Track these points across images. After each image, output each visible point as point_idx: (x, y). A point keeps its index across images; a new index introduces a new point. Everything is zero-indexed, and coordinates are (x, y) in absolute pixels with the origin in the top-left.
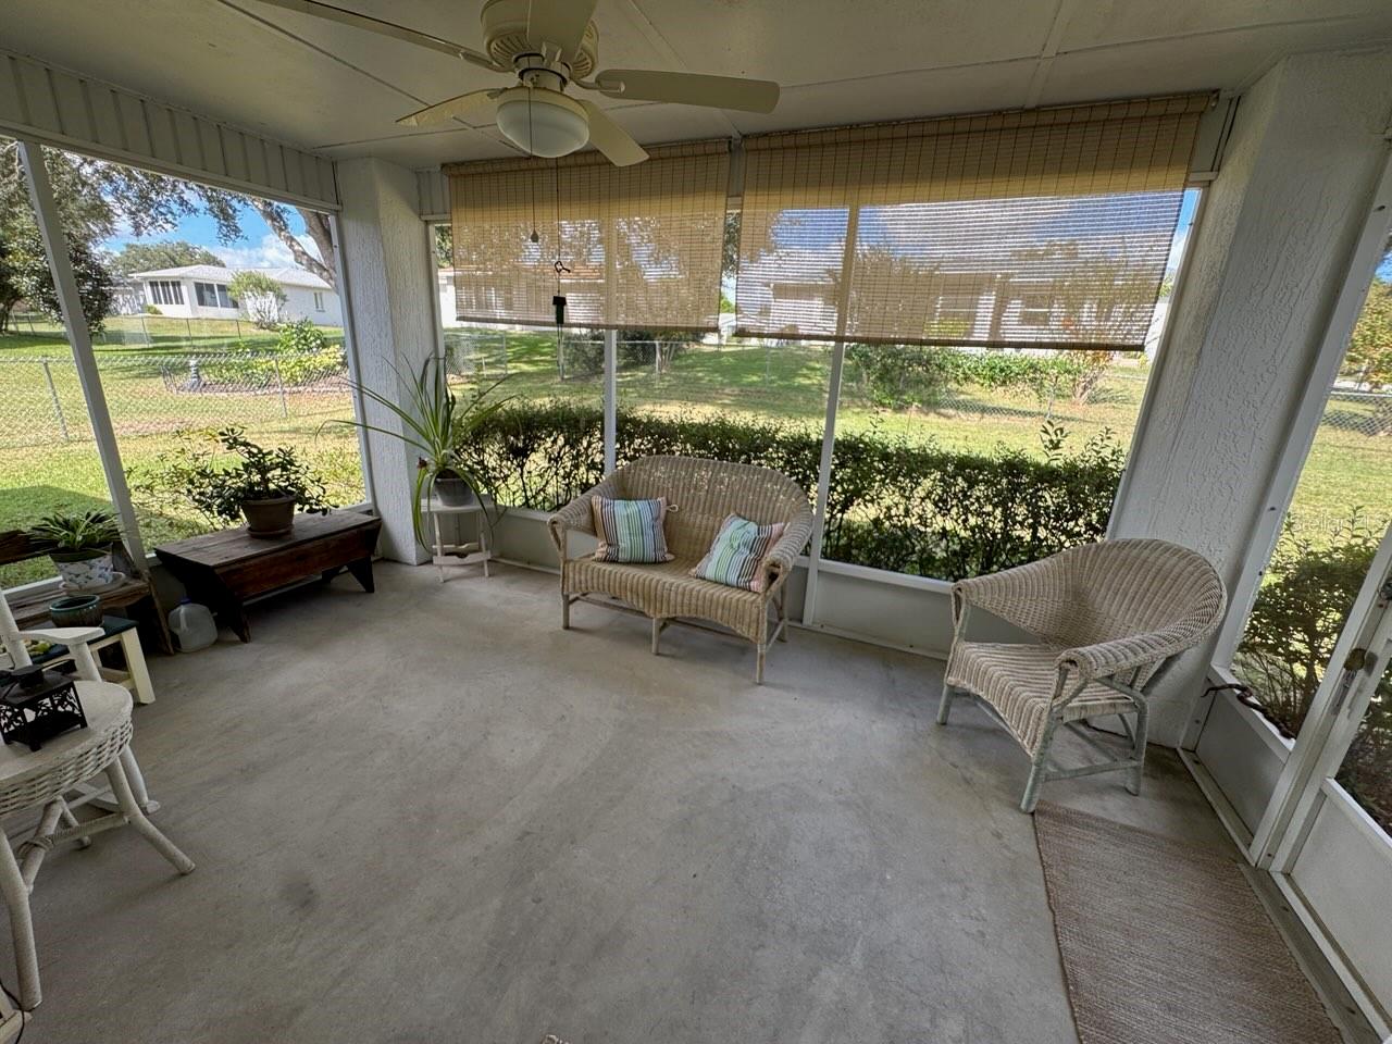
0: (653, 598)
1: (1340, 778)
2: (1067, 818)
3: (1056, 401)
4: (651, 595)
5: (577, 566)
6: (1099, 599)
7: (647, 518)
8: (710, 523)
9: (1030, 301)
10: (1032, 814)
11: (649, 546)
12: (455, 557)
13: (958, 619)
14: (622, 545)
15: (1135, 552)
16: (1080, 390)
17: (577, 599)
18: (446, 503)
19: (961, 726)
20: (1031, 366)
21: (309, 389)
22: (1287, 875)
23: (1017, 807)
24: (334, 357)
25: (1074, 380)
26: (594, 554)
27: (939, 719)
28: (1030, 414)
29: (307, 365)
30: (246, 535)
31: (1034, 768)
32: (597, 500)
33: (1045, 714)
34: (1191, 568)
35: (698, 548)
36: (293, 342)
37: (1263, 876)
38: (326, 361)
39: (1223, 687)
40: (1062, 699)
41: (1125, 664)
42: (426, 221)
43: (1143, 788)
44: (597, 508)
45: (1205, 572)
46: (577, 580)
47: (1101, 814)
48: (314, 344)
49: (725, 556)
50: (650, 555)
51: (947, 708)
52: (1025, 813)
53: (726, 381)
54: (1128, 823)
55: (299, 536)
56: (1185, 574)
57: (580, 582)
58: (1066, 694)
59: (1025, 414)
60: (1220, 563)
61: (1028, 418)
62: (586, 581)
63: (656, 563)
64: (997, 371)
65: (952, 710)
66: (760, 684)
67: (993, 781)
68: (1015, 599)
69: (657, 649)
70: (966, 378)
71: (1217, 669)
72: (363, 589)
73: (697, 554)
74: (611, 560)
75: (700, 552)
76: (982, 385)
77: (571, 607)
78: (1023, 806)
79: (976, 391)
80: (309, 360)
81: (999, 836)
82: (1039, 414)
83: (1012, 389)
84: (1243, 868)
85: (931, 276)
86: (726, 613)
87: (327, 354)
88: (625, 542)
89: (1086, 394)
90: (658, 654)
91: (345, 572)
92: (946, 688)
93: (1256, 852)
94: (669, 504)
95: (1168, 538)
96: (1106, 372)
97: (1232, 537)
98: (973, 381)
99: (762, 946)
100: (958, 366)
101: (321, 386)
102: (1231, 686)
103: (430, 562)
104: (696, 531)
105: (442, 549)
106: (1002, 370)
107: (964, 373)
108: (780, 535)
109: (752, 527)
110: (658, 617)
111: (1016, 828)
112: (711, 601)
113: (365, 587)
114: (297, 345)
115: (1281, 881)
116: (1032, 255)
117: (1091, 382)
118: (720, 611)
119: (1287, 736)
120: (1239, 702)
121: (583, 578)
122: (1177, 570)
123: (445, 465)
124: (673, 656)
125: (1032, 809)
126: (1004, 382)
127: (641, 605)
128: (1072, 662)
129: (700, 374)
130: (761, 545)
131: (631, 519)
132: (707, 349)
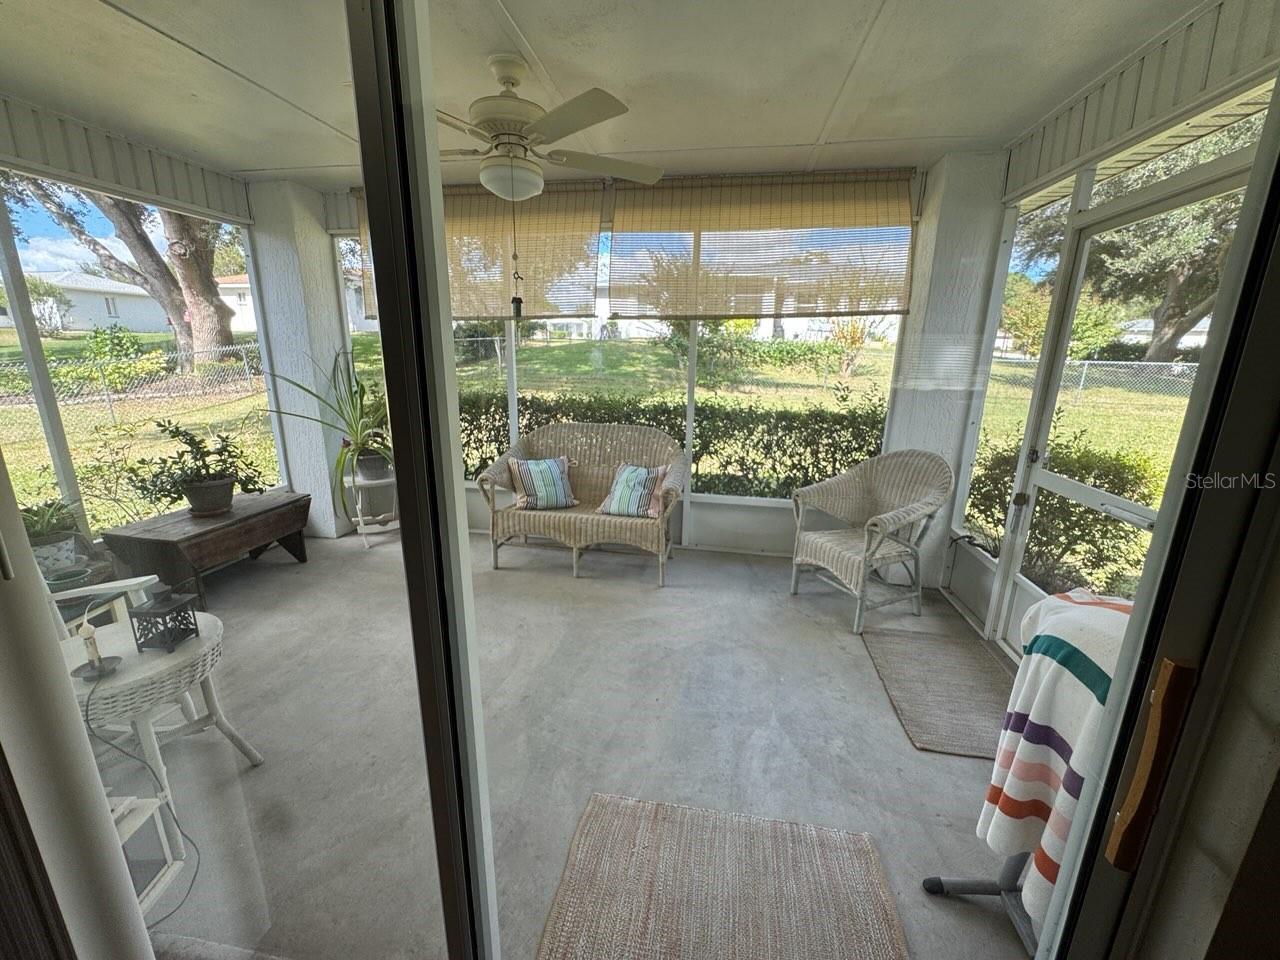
0: (573, 531)
1: (1021, 572)
2: (882, 633)
3: (829, 376)
4: (572, 530)
5: (505, 515)
6: (883, 493)
7: (557, 472)
8: (606, 472)
9: (800, 298)
10: (861, 634)
11: (560, 494)
12: (378, 526)
13: (798, 516)
14: (539, 495)
15: (900, 459)
16: (844, 367)
17: (502, 544)
18: (367, 477)
19: (806, 594)
20: (810, 349)
21: (133, 396)
22: (1005, 640)
23: (852, 633)
24: (157, 363)
25: (840, 359)
26: (515, 505)
27: (792, 591)
28: (812, 387)
29: (128, 370)
30: (190, 516)
31: (859, 601)
32: (512, 461)
33: (862, 565)
34: (933, 463)
35: (598, 493)
36: (107, 349)
37: (992, 644)
38: (148, 366)
39: (960, 538)
40: (871, 551)
41: (904, 522)
42: (332, 235)
43: (923, 611)
44: (515, 467)
45: (942, 464)
46: (506, 526)
47: (900, 628)
48: (131, 350)
49: (624, 492)
50: (562, 501)
51: (797, 583)
52: (857, 634)
53: (562, 371)
54: (915, 630)
55: (240, 514)
56: (931, 468)
57: (509, 528)
58: (873, 548)
59: (809, 387)
60: (950, 459)
61: (810, 390)
62: (514, 525)
63: (566, 508)
64: (785, 353)
65: (800, 585)
66: (663, 587)
67: (834, 621)
68: (833, 499)
69: (578, 574)
70: (763, 361)
71: (956, 530)
72: (297, 561)
73: (597, 498)
74: (531, 507)
75: (600, 496)
76: (775, 365)
77: (499, 550)
78: (855, 630)
79: (769, 371)
80: (130, 365)
81: (843, 648)
82: (819, 386)
83: (798, 368)
84: (982, 642)
85: (727, 278)
86: (634, 534)
87: (148, 359)
88: (541, 492)
89: (849, 369)
90: (578, 577)
91: (275, 547)
92: (795, 568)
93: (987, 633)
94: (570, 461)
95: (919, 447)
96: (861, 351)
97: (954, 442)
98: (767, 362)
99: (714, 727)
100: (755, 351)
101: (147, 392)
102: (964, 537)
103: (354, 532)
104: (594, 480)
105: (364, 521)
106: (788, 353)
107: (760, 356)
108: (665, 475)
109: (643, 471)
110: (578, 546)
111: (854, 644)
112: (621, 527)
113: (298, 559)
114: (111, 351)
115: (1002, 644)
116: (797, 262)
117: (852, 360)
118: (628, 534)
119: (995, 557)
120: (970, 546)
121: (511, 523)
122: (926, 465)
123: (364, 445)
124: (591, 577)
125: (860, 631)
126: (790, 362)
127: (563, 539)
128: (875, 525)
129: (537, 366)
130: (652, 483)
131: (543, 474)
132: (538, 345)
